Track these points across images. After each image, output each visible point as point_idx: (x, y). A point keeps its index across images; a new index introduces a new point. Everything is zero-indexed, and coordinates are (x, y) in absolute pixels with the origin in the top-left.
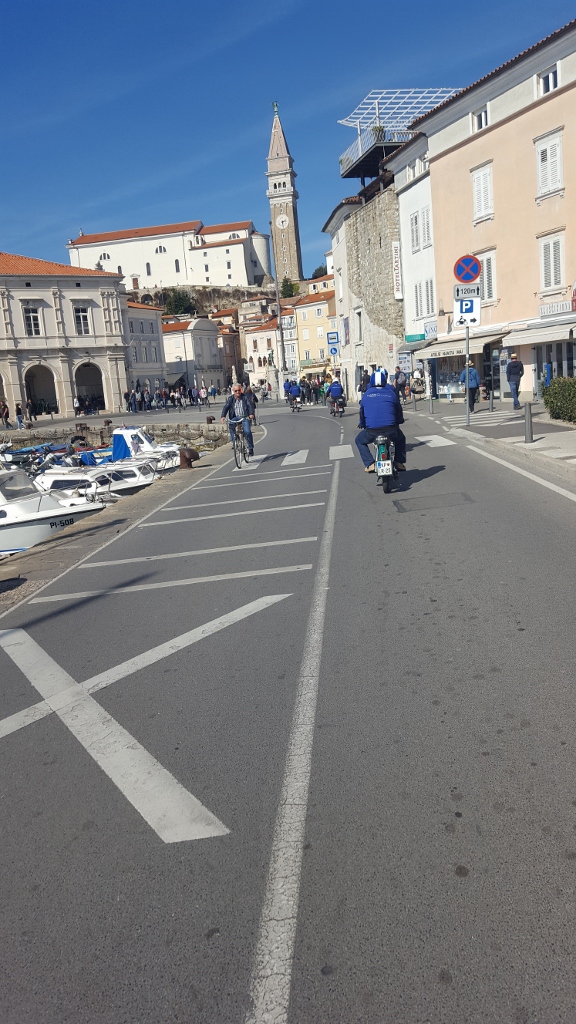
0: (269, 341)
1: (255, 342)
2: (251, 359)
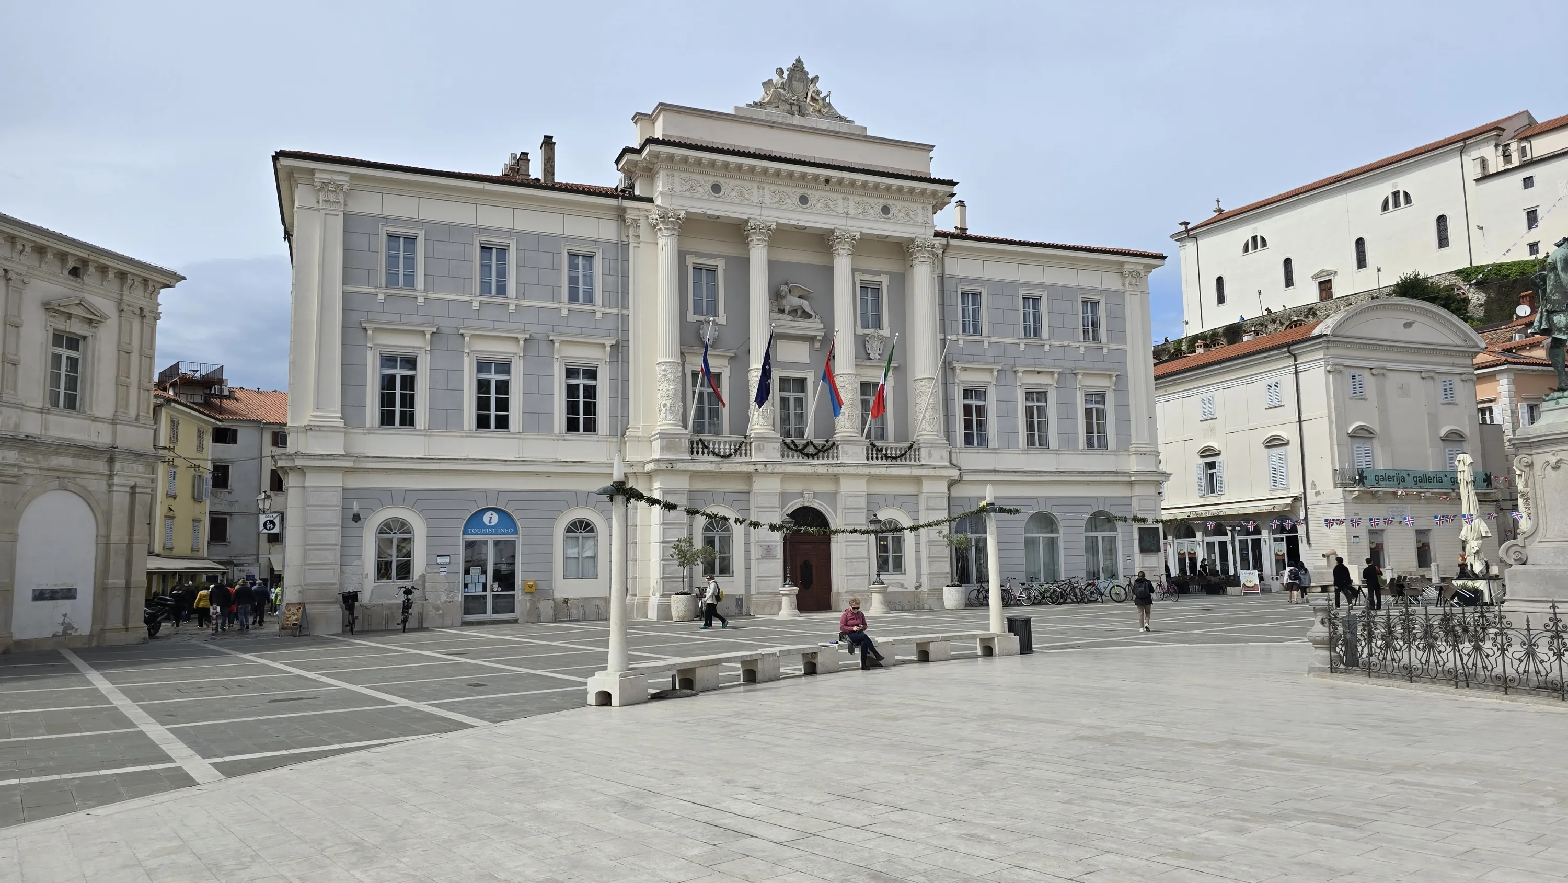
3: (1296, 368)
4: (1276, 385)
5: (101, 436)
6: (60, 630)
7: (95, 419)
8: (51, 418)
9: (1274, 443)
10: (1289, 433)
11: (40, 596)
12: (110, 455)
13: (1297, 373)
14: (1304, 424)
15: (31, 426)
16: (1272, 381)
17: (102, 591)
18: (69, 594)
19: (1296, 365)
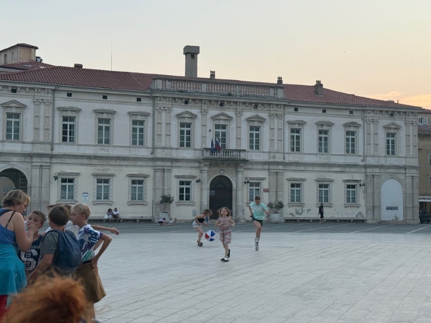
5: (402, 162)
6: (394, 218)
7: (400, 157)
8: (388, 158)
11: (388, 208)
12: (405, 168)
15: (382, 162)
17: (405, 208)
18: (396, 208)
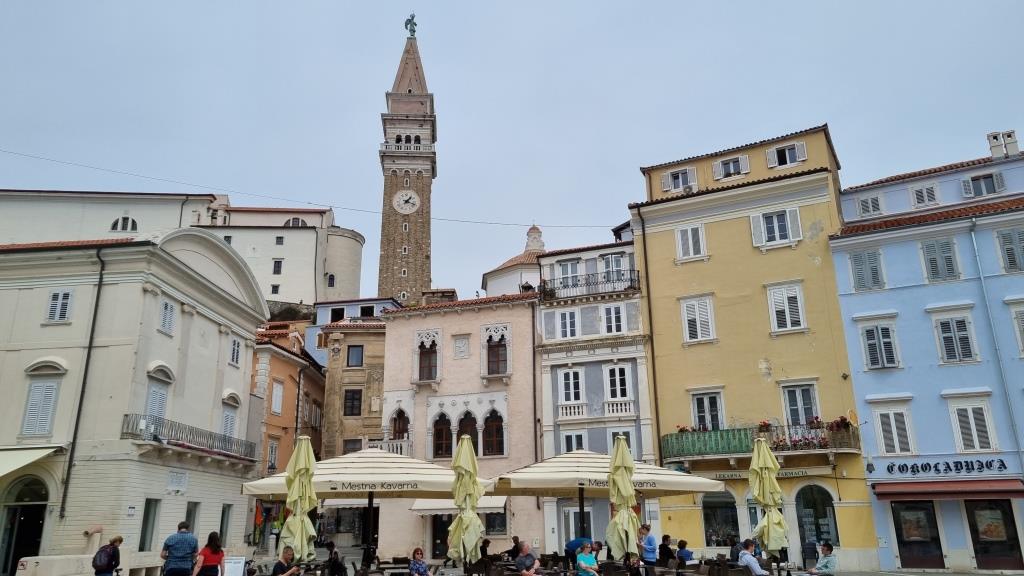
0: (496, 350)
1: (427, 353)
2: (401, 421)
3: (101, 278)
4: (66, 296)
9: (46, 371)
10: (70, 361)
13: (100, 285)
14: (94, 351)
16: (61, 292)
19: (101, 275)
